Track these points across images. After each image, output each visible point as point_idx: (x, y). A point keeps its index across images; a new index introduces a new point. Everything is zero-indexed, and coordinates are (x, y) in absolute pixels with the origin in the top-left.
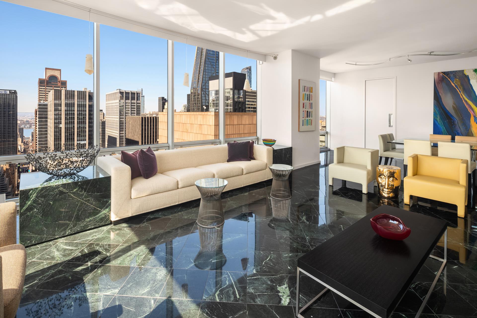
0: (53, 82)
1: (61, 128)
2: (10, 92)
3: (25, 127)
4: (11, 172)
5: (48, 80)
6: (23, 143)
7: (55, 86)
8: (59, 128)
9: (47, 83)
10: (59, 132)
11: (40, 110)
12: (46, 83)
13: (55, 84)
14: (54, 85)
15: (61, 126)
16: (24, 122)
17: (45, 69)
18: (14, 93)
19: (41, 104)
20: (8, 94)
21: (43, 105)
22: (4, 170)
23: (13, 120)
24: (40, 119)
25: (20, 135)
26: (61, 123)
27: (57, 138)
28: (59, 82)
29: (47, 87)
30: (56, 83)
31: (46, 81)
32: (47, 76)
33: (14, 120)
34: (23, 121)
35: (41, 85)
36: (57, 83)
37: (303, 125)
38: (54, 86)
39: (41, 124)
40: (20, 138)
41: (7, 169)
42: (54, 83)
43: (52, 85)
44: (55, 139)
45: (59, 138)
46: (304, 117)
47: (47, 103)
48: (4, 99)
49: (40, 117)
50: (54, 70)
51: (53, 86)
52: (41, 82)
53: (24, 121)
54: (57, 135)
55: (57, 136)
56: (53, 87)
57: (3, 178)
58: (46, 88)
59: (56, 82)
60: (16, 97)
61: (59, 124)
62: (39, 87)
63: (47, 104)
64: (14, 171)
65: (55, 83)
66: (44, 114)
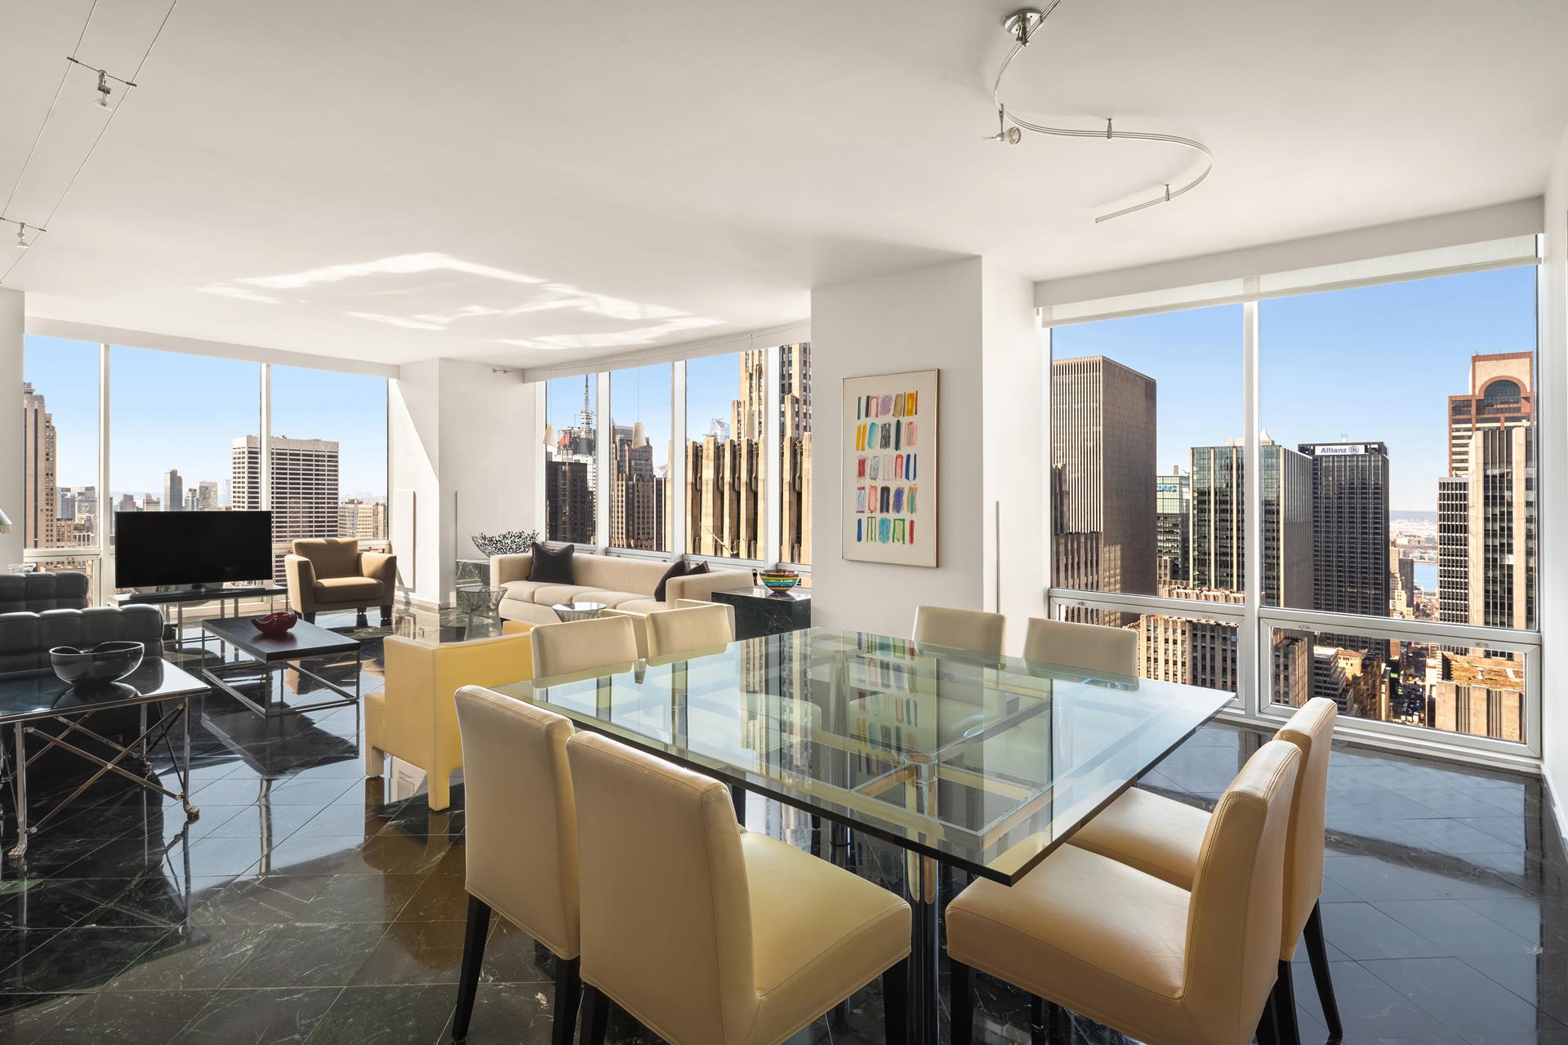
0: (1502, 403)
1: (1510, 567)
2: (1366, 450)
3: (1422, 558)
4: (1368, 690)
5: (1483, 398)
6: (1411, 609)
7: (1511, 415)
8: (1502, 566)
9: (1477, 409)
10: (1502, 582)
11: (1444, 504)
12: (1473, 409)
13: (1509, 410)
14: (1506, 413)
15: (1510, 560)
16: (1419, 542)
17: (1470, 360)
18: (1379, 450)
19: (1448, 483)
20: (1362, 456)
21: (1454, 487)
22: (1347, 678)
23: (1375, 534)
24: (1445, 532)
25: (1401, 580)
26: (1510, 552)
27: (1495, 604)
28: (1524, 398)
29: (1478, 422)
30: (1515, 405)
31: (1474, 404)
32: (1479, 384)
33: (1378, 534)
34: (1417, 539)
35: (1457, 417)
36: (1519, 405)
37: (859, 539)
38: (1507, 415)
39: (1449, 549)
40: (1404, 592)
41: (1355, 677)
42: (1507, 406)
43: (1498, 415)
44: (1487, 605)
45: (1502, 605)
46: (866, 509)
47: (1467, 479)
48: (1352, 469)
49: (1444, 525)
50: (1504, 359)
51: (1502, 416)
52: (1459, 408)
53: (1419, 537)
54: (1495, 592)
55: (1495, 597)
56: (1502, 419)
57: (1344, 700)
58: (1474, 426)
59: (1515, 403)
60: (1386, 462)
61: (1502, 552)
62: (1450, 426)
63: (1465, 483)
64: (1374, 687)
65: (1511, 406)
66: (1460, 515)
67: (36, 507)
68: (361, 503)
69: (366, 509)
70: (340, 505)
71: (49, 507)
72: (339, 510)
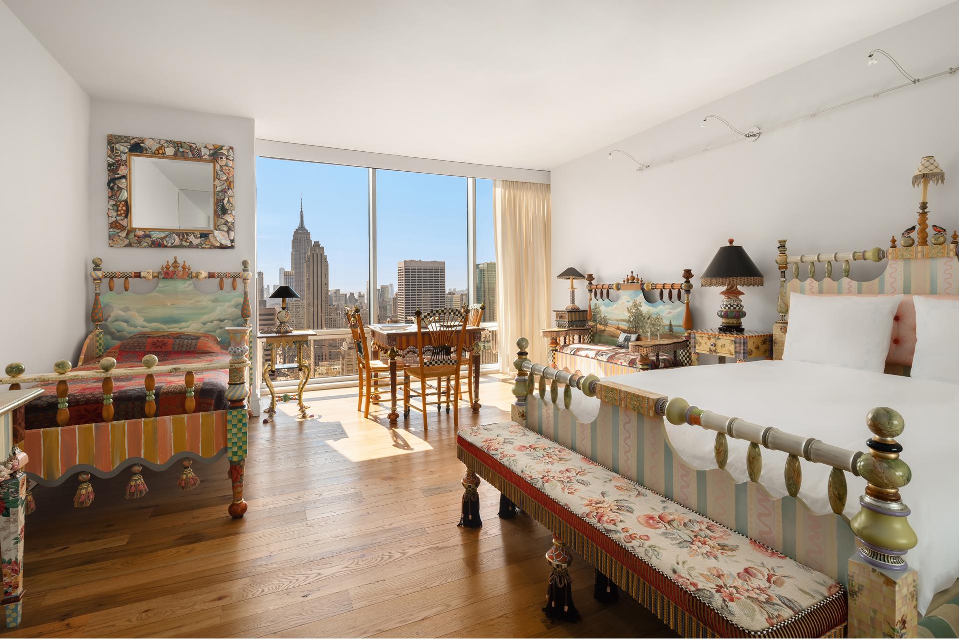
67: (321, 299)
68: (454, 294)
69: (457, 297)
70: (446, 296)
71: (326, 300)
72: (445, 298)
